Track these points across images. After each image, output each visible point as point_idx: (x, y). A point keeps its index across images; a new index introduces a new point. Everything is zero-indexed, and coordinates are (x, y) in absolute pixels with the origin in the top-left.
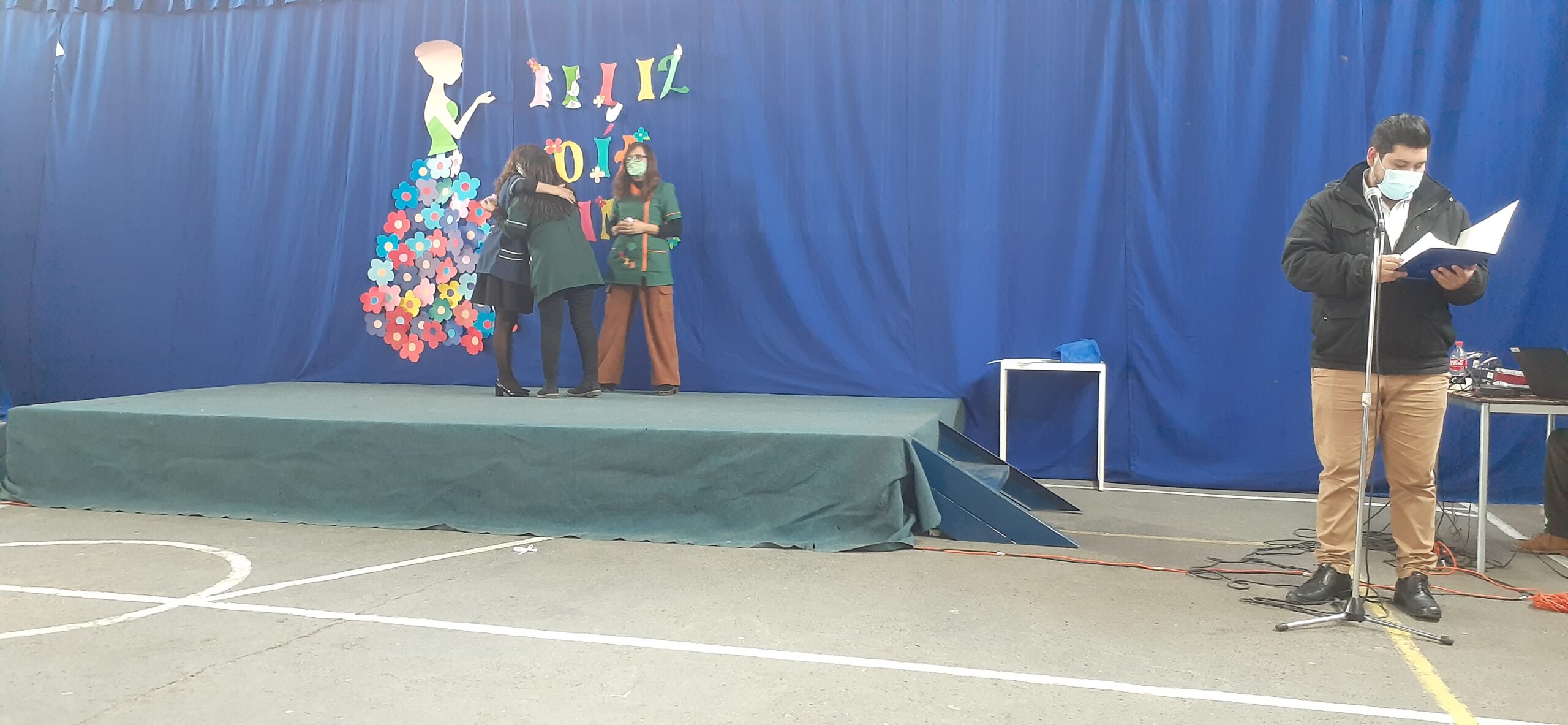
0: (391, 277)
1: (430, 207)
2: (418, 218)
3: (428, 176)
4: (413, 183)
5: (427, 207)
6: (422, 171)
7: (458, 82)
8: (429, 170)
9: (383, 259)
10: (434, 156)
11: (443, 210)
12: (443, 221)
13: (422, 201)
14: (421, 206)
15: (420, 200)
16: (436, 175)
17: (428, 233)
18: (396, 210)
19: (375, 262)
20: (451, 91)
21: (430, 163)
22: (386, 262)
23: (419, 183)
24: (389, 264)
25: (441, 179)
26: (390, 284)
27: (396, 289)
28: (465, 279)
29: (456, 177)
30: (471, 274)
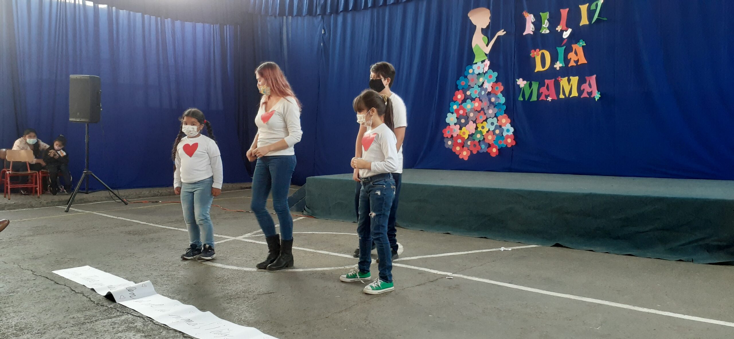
0: (456, 121)
1: (473, 87)
2: (468, 93)
3: (473, 73)
4: (466, 77)
5: (472, 88)
6: (471, 71)
7: (488, 27)
8: (474, 70)
10: (476, 63)
11: (480, 88)
12: (480, 93)
13: (470, 85)
14: (469, 87)
16: (477, 72)
17: (473, 100)
18: (458, 90)
19: (449, 115)
20: (484, 31)
21: (474, 66)
22: (453, 114)
23: (469, 77)
24: (455, 115)
25: (479, 74)
26: (455, 124)
27: (458, 126)
28: (490, 121)
29: (486, 72)
30: (493, 118)
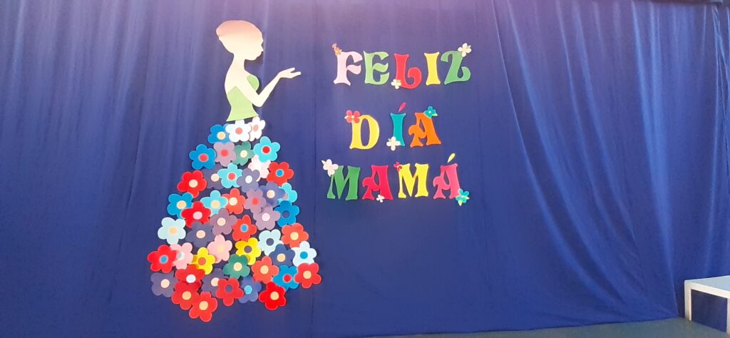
0: (183, 235)
1: (226, 168)
3: (227, 139)
4: (211, 146)
5: (224, 167)
6: (221, 136)
7: (259, 58)
8: (228, 135)
9: (175, 218)
10: (233, 122)
11: (241, 170)
12: (242, 180)
13: (219, 163)
14: (218, 167)
15: (217, 161)
16: (235, 138)
17: (224, 192)
19: (166, 221)
20: (250, 66)
21: (229, 128)
22: (177, 220)
23: (218, 146)
24: (182, 222)
25: (240, 143)
26: (181, 242)
27: (188, 246)
28: (264, 236)
29: (256, 141)
30: (271, 231)
